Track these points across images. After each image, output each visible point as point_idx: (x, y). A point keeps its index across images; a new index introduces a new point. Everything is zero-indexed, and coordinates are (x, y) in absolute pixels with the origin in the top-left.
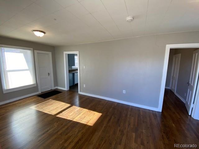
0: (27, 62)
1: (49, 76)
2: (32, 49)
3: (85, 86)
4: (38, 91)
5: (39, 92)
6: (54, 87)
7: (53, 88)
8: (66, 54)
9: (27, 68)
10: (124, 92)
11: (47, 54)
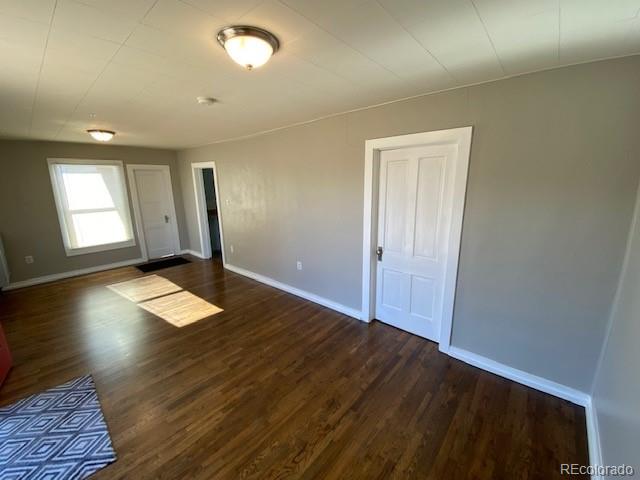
0: (112, 192)
1: (167, 222)
2: (120, 162)
3: (232, 250)
4: (140, 256)
5: (144, 259)
6: (182, 249)
7: (180, 252)
8: (196, 169)
9: (112, 205)
10: (299, 265)
11: (161, 171)
